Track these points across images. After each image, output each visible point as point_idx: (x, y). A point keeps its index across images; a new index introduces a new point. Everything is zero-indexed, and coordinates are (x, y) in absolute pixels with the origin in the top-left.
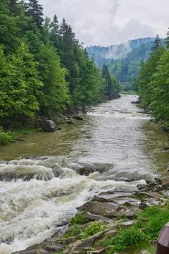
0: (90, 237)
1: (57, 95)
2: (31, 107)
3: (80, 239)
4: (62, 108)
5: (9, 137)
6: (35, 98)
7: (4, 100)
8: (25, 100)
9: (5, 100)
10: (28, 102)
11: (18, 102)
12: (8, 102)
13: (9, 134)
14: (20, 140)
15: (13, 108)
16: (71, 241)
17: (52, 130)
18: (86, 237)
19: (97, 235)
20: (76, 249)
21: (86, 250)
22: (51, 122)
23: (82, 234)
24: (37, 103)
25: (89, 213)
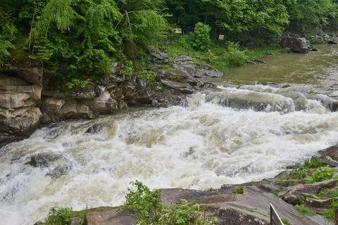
0: (316, 184)
1: (316, 4)
2: (278, 20)
3: (304, 183)
4: (322, 22)
5: (245, 57)
6: (284, 7)
7: (243, 10)
8: (271, 10)
9: (245, 11)
10: (275, 14)
11: (262, 13)
12: (248, 13)
13: (246, 53)
14: (259, 62)
15: (254, 21)
16: (293, 184)
17: (304, 51)
18: (312, 182)
19: (325, 182)
20: (294, 193)
21: (305, 196)
22: (304, 40)
23: (308, 178)
24: (286, 14)
25: (329, 158)
